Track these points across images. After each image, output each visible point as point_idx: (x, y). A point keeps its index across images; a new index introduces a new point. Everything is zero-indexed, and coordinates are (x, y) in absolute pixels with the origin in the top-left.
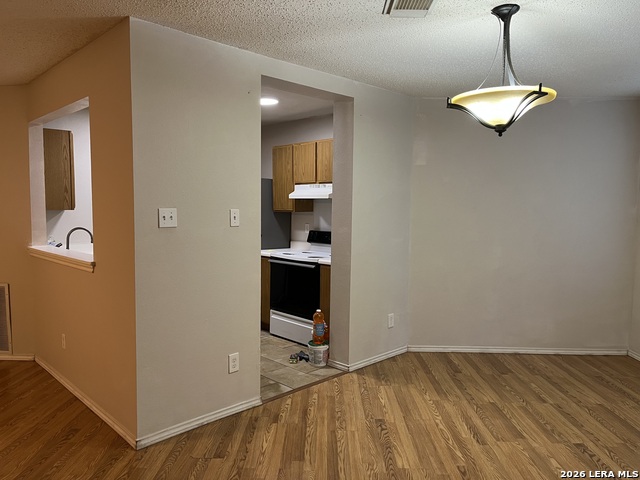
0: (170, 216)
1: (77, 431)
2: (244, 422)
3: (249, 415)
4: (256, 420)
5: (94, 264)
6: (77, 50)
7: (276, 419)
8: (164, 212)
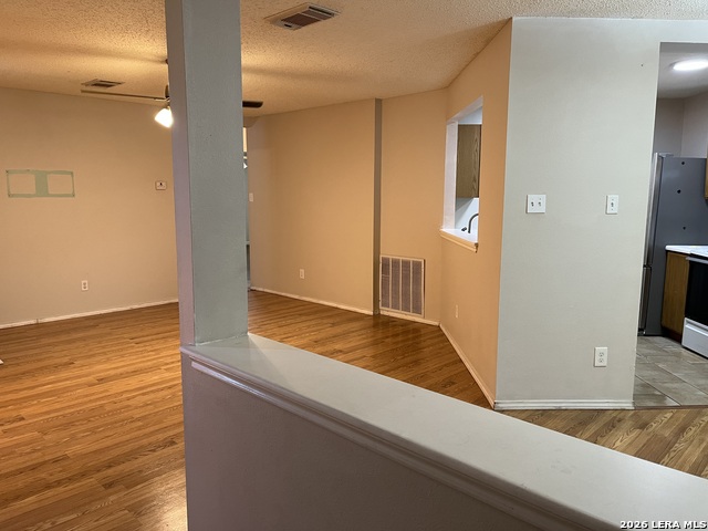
0: (538, 203)
1: (453, 383)
2: (605, 419)
3: (614, 415)
4: (619, 421)
5: (477, 245)
6: (478, 53)
7: (643, 426)
8: (532, 198)
